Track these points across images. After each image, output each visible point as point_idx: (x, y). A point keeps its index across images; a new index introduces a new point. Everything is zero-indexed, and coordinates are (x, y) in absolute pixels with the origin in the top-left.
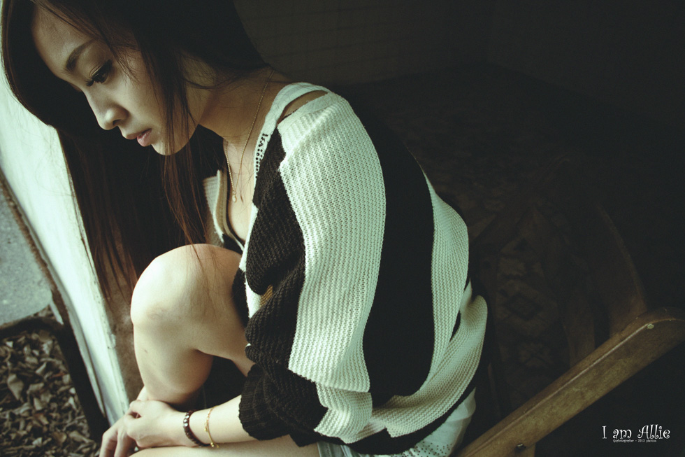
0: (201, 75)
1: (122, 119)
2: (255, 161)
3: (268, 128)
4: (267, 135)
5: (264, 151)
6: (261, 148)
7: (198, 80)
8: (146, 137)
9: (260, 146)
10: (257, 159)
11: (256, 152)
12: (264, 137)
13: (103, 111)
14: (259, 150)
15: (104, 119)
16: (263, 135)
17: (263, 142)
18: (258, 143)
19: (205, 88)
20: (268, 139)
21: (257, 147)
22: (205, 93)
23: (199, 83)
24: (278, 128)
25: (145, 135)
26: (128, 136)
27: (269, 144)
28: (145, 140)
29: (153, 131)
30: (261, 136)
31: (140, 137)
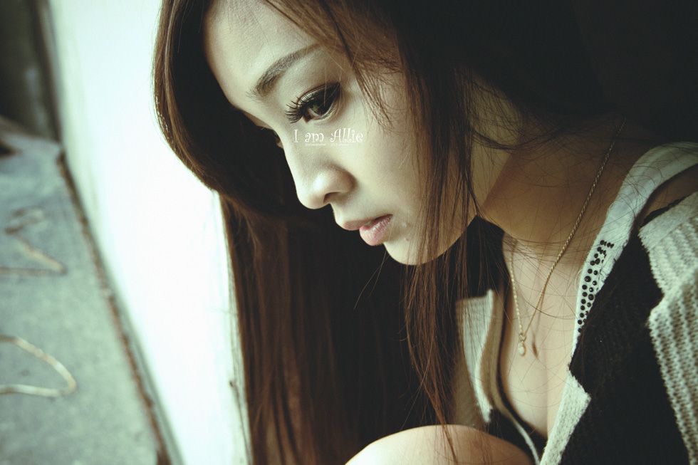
0: (500, 123)
1: (342, 191)
2: (580, 291)
3: (616, 230)
4: (610, 245)
5: (604, 276)
6: (595, 268)
7: (493, 133)
8: (378, 230)
9: (593, 263)
10: (585, 287)
11: (584, 272)
12: (604, 248)
13: (309, 174)
14: (590, 271)
15: (310, 189)
16: (602, 242)
17: (601, 256)
18: (590, 257)
19: (503, 148)
20: (613, 254)
21: (586, 266)
22: (501, 157)
23: (493, 136)
24: (641, 235)
25: (378, 225)
26: (348, 223)
27: (618, 264)
28: (376, 235)
29: (393, 220)
30: (597, 243)
31: (368, 227)
